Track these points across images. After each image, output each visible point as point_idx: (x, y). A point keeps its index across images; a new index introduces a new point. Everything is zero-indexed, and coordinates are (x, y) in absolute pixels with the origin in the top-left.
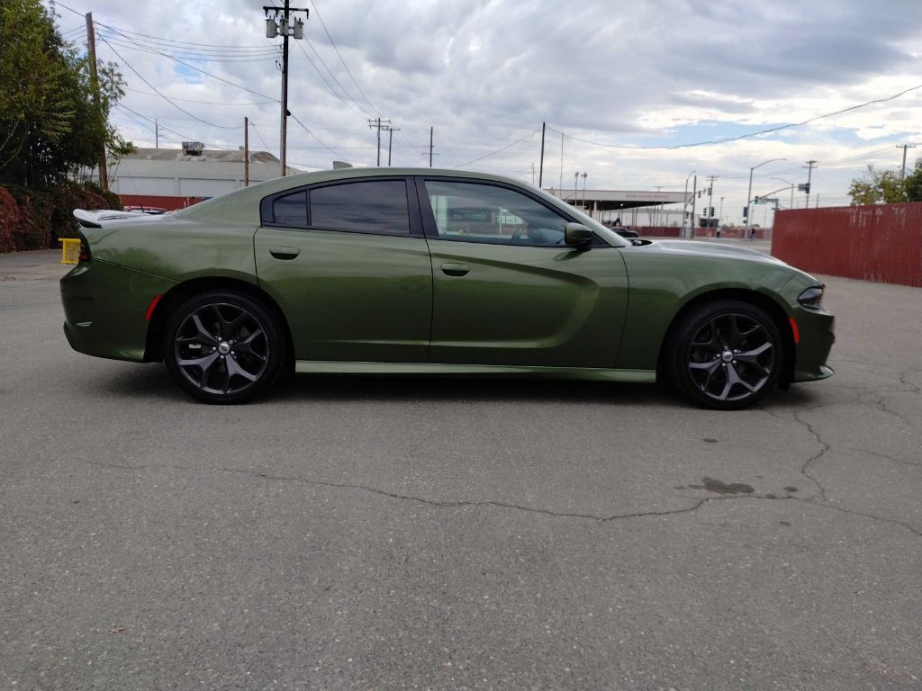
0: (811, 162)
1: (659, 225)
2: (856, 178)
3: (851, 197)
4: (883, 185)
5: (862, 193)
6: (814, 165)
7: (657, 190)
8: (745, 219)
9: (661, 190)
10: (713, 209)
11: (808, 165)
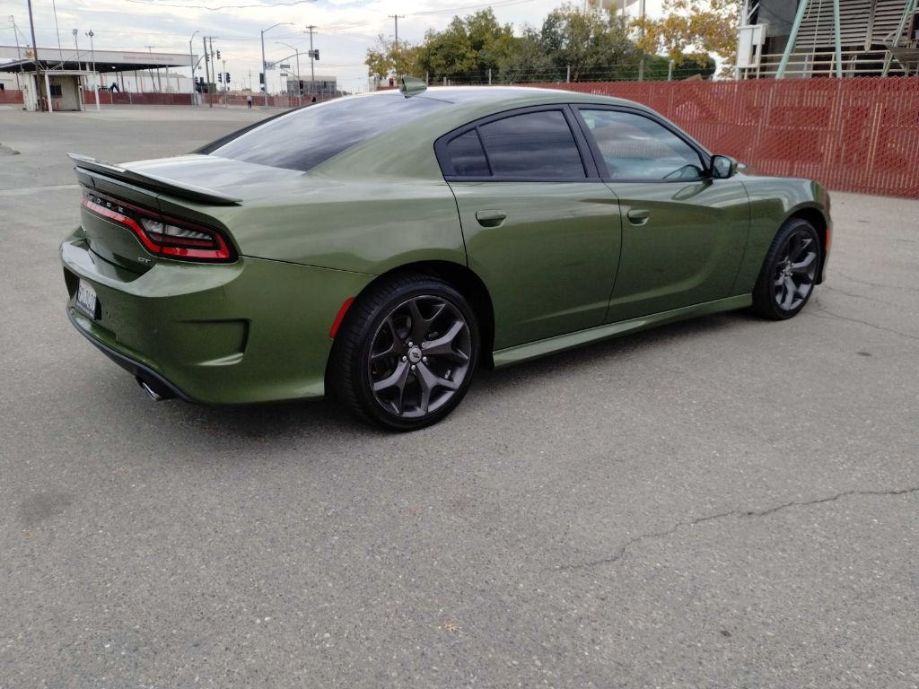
0: (311, 27)
1: (163, 91)
2: (370, 47)
3: (368, 66)
4: (394, 55)
5: (377, 62)
6: (314, 30)
7: (147, 51)
8: (263, 86)
9: (153, 51)
10: (228, 75)
11: (309, 30)
